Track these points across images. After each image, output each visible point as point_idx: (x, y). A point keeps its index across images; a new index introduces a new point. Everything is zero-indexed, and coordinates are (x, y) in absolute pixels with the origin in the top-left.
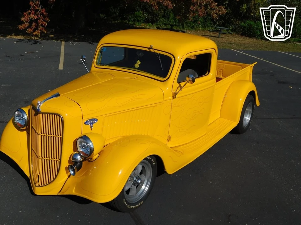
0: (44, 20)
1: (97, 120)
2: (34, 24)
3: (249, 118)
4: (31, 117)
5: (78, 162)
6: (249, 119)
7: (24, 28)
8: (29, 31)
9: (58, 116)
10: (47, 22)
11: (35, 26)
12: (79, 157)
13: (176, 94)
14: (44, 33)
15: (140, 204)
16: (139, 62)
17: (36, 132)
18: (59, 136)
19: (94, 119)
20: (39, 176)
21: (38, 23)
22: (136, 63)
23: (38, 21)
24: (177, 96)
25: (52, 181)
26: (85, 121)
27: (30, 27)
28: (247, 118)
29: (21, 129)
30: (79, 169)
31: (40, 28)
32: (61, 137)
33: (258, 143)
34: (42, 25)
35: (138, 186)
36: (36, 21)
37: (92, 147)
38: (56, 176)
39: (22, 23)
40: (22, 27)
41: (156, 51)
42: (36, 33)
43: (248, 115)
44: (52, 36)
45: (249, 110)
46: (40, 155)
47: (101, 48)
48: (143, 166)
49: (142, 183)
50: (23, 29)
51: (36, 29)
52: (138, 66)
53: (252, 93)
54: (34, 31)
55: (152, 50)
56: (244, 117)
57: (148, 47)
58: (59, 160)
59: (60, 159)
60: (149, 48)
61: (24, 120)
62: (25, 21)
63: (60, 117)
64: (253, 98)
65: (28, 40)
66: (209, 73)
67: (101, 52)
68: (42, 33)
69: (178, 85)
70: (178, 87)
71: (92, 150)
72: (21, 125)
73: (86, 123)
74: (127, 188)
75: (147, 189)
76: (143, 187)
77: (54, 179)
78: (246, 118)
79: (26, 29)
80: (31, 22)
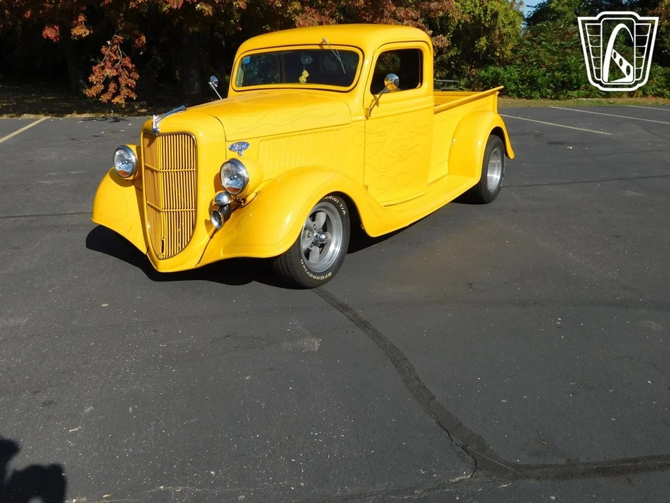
0: (129, 78)
1: (248, 145)
2: (112, 86)
3: (497, 175)
4: (142, 158)
5: (225, 205)
6: (499, 177)
7: (95, 95)
8: (104, 98)
9: (187, 135)
10: (136, 80)
11: (114, 89)
12: (225, 199)
13: (371, 110)
14: (132, 98)
15: (327, 277)
16: (305, 74)
17: (152, 171)
18: (192, 169)
19: (244, 143)
20: (163, 241)
21: (118, 84)
22: (301, 75)
23: (120, 79)
24: (373, 114)
25: (185, 247)
26: (229, 145)
27: (105, 91)
28: (495, 177)
29: (127, 180)
30: (227, 218)
31: (124, 92)
32: (195, 169)
33: (515, 211)
34: (127, 86)
35: (323, 246)
36: (116, 79)
37: (246, 176)
38: (191, 238)
39: (91, 85)
40: (90, 92)
41: (333, 48)
42: (117, 100)
43: (496, 171)
44: (144, 110)
45: (496, 161)
46: (162, 206)
47: (242, 59)
48: (327, 216)
49: (329, 243)
50: (93, 96)
51: (117, 93)
52: (305, 80)
53: (497, 132)
54: (114, 96)
55: (326, 47)
56: (488, 175)
57: (319, 43)
58: (193, 209)
59: (196, 208)
60: (320, 45)
61: (130, 164)
62: (97, 82)
63: (191, 136)
64: (501, 142)
65: (103, 117)
66: (421, 85)
67: (242, 65)
68: (128, 99)
69: (372, 97)
70: (373, 101)
71: (245, 183)
72: (126, 173)
73: (232, 148)
74: (304, 246)
75: (338, 250)
76: (332, 248)
77: (188, 243)
78: (492, 178)
79: (98, 96)
80: (107, 82)
